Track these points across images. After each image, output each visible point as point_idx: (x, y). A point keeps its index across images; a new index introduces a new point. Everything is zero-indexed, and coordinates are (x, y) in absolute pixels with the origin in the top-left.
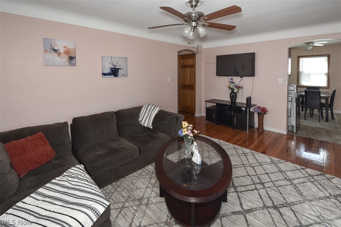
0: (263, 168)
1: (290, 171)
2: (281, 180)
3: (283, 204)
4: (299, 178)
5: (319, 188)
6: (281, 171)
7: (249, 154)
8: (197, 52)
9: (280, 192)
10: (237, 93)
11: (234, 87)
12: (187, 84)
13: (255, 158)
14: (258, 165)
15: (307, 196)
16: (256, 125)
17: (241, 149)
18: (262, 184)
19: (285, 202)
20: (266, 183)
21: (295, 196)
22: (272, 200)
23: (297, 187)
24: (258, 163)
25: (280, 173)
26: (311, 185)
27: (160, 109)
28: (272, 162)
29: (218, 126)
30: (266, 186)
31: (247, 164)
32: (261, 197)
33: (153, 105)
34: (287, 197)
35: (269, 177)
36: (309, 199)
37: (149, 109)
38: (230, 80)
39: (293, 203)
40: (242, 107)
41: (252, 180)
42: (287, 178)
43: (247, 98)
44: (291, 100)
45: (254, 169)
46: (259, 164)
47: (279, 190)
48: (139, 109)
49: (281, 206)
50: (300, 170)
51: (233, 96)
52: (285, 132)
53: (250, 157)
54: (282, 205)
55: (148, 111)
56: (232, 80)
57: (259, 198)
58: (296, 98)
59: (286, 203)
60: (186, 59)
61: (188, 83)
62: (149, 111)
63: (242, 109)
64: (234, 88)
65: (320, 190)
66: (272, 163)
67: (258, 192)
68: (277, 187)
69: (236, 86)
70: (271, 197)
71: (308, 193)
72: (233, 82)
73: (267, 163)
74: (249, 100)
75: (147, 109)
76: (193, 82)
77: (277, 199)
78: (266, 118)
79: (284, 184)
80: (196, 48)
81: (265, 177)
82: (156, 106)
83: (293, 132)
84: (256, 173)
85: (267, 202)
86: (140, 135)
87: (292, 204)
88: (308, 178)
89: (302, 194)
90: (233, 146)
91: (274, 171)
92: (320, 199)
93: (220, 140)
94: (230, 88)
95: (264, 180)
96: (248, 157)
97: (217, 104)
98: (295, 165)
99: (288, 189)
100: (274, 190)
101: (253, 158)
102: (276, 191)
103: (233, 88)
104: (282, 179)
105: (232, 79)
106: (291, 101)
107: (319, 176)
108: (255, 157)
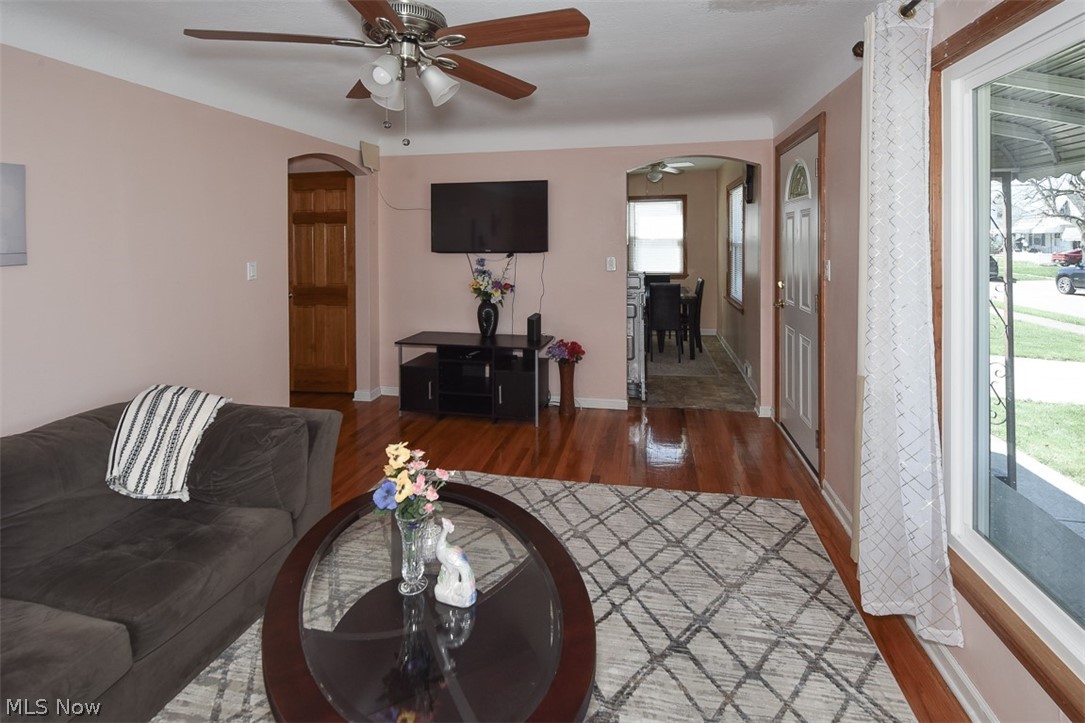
0: (609, 529)
1: (670, 514)
2: (661, 551)
3: (691, 625)
4: (694, 529)
5: (740, 542)
6: (652, 524)
7: (561, 495)
8: (361, 168)
9: (670, 590)
10: (499, 306)
11: (490, 287)
12: (318, 285)
13: (580, 502)
14: (595, 526)
15: (728, 576)
16: (555, 398)
17: (536, 484)
18: (622, 582)
19: (691, 615)
20: (630, 574)
21: (706, 587)
22: (662, 627)
23: (700, 555)
24: (593, 517)
25: (651, 530)
26: (724, 539)
27: (222, 403)
28: (623, 501)
29: (445, 423)
30: (634, 587)
31: (566, 532)
32: (635, 630)
33: (181, 391)
34: (691, 598)
35: (631, 552)
36: (734, 581)
37: (162, 410)
38: (475, 266)
39: (707, 610)
40: (512, 349)
41: (596, 582)
42: (671, 538)
43: (529, 319)
44: (633, 315)
45: (588, 541)
46: (597, 521)
47: (666, 585)
48: (107, 419)
49: (688, 633)
50: (690, 504)
51: (488, 314)
52: (622, 404)
53: (565, 505)
54: (688, 629)
55: (157, 421)
56: (483, 265)
57: (632, 635)
58: (645, 308)
59: (695, 620)
60: (312, 190)
61: (322, 280)
62: (167, 419)
63: (515, 353)
64: (493, 291)
65: (744, 545)
66: (624, 504)
67: (622, 615)
68: (660, 578)
69: (497, 285)
70: (657, 617)
71: (726, 566)
72: (484, 272)
73: (613, 510)
74: (534, 323)
75: (152, 412)
76: (343, 277)
77: (671, 616)
78: (581, 370)
79: (672, 561)
80: (358, 154)
81: (622, 557)
82: (197, 393)
83: (640, 399)
84: (597, 552)
85: (654, 640)
86: (123, 550)
87: (707, 614)
88: (711, 519)
89: (716, 573)
90: (511, 481)
91: (636, 531)
92: (753, 570)
93: (467, 472)
94: (477, 291)
95: (624, 566)
96: (562, 505)
97: (440, 348)
98: (675, 494)
99: (684, 570)
100: (656, 590)
101: (576, 506)
102: (662, 592)
103: (489, 289)
104: (661, 547)
105: (481, 262)
106: (634, 317)
107: (729, 506)
108: (577, 499)
